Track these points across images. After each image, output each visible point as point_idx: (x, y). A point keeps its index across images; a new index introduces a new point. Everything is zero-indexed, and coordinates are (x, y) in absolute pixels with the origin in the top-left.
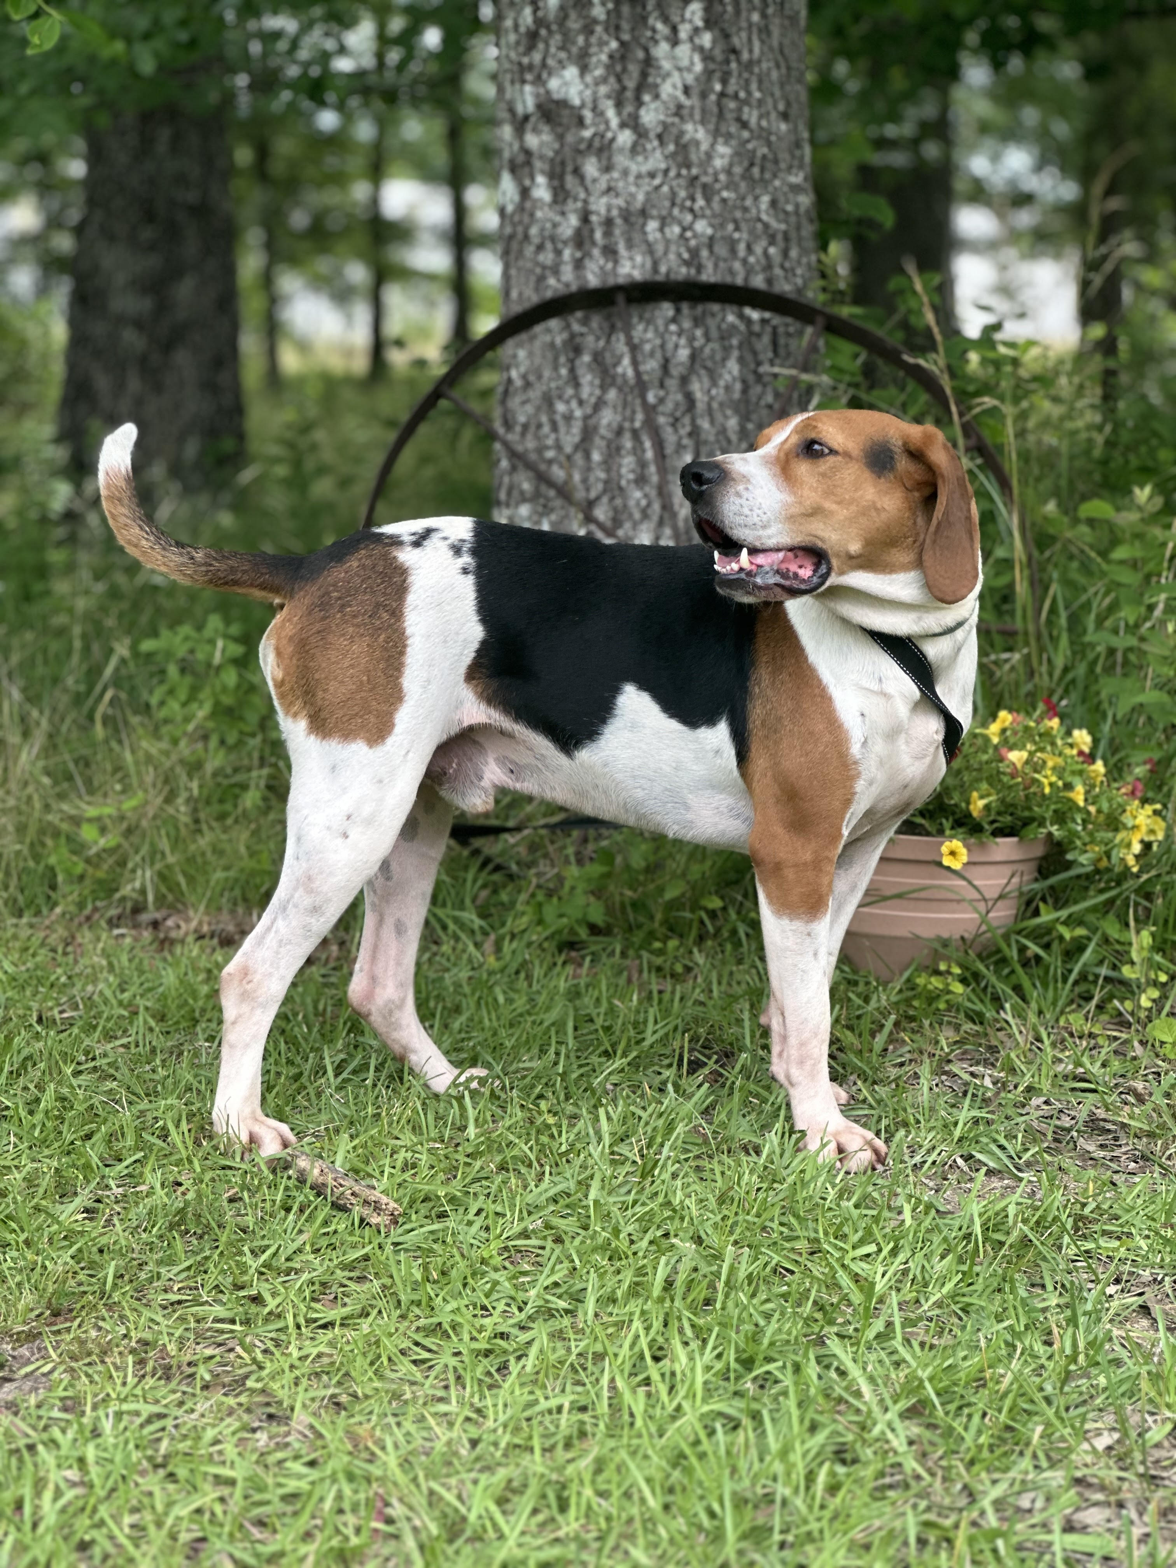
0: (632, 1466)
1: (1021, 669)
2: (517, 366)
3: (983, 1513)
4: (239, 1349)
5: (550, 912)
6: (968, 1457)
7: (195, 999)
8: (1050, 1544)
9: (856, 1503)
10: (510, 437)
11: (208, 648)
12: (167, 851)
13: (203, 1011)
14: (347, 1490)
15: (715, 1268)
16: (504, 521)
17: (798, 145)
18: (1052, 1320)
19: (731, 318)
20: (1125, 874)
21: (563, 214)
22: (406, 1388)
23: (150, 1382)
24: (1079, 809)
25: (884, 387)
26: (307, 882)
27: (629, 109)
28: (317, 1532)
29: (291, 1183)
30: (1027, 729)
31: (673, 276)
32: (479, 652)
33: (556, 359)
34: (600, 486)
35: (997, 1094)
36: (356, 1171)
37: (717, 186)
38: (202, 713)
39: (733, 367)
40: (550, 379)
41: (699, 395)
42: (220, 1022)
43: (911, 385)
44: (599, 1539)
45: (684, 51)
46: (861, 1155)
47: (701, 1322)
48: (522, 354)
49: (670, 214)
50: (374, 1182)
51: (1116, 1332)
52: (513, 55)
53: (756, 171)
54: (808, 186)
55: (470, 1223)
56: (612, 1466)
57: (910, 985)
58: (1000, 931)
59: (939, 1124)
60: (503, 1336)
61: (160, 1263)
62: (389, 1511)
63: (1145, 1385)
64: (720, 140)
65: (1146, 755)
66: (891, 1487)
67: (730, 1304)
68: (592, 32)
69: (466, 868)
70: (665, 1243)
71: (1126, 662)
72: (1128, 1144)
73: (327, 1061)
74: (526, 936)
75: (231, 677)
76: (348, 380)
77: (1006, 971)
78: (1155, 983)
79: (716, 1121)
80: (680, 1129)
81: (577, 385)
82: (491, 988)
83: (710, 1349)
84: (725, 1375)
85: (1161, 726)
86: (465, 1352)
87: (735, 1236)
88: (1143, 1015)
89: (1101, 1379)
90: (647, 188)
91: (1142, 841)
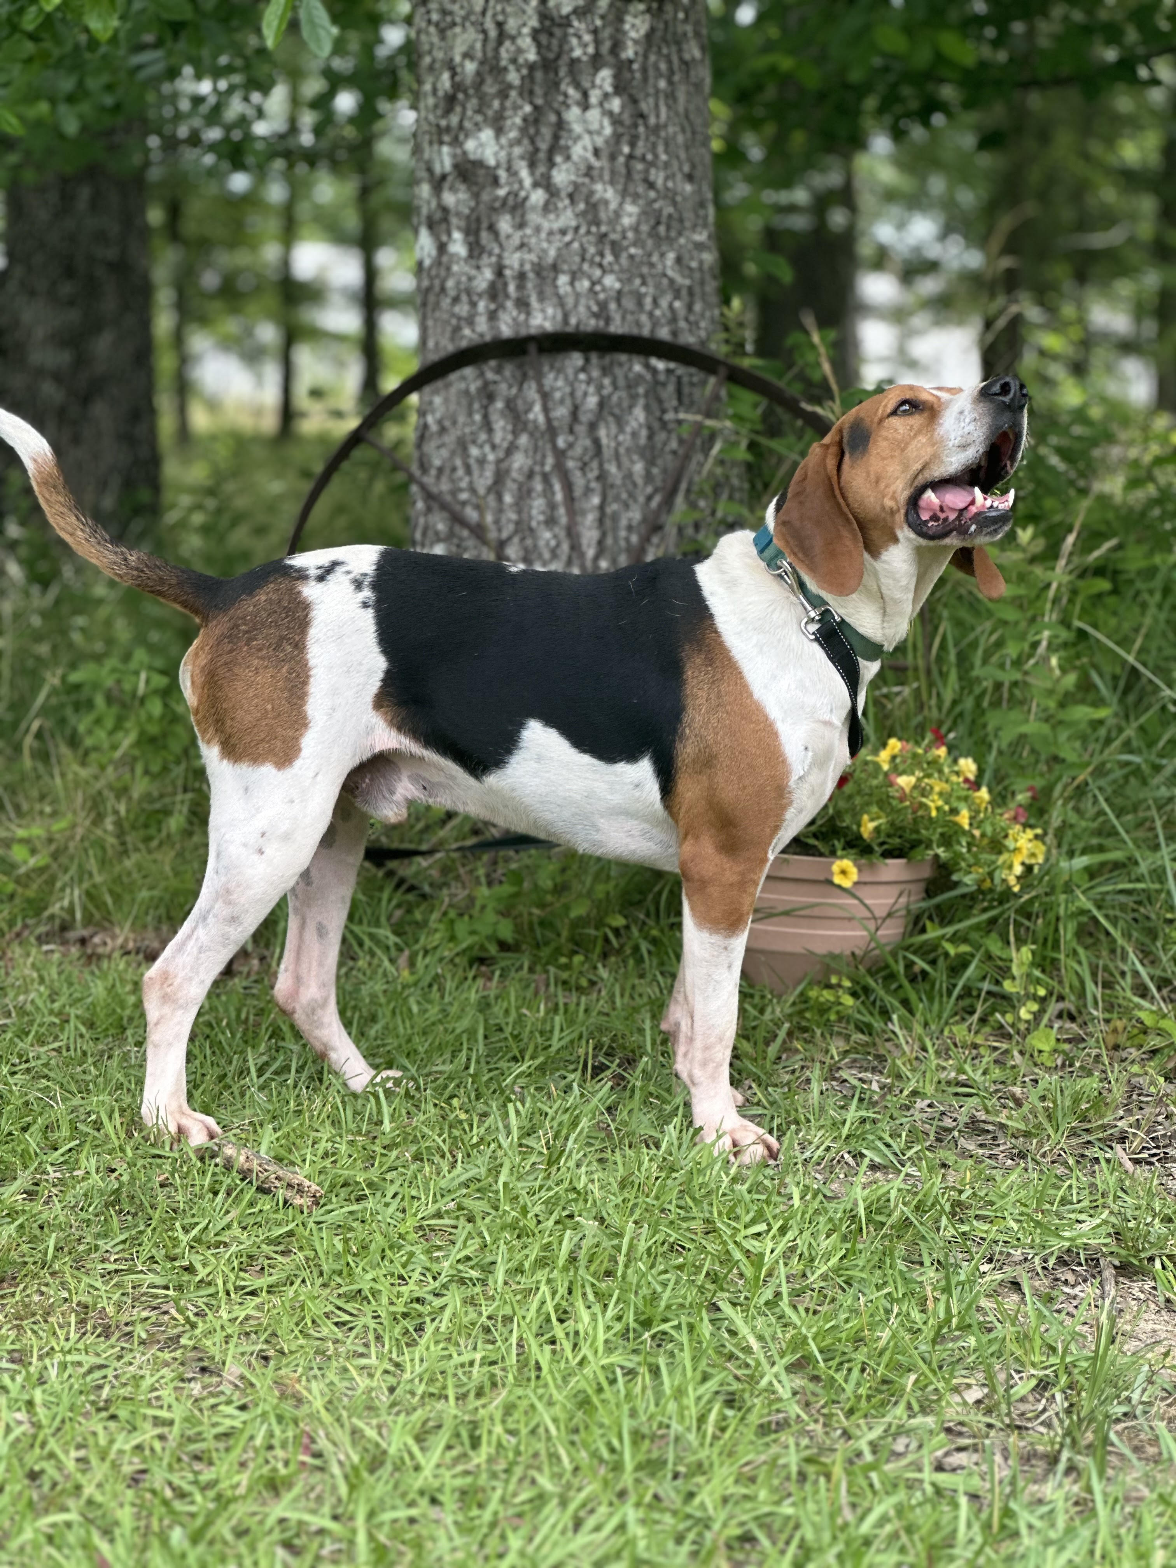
0: (539, 1407)
1: (912, 704)
2: (433, 412)
4: (173, 1312)
5: (461, 928)
6: (848, 1406)
7: (123, 1008)
8: (921, 1480)
9: (742, 1440)
10: (426, 480)
11: (133, 678)
12: (95, 871)
13: (131, 1019)
14: (277, 1431)
15: (616, 1242)
17: (702, 205)
18: (928, 1290)
19: (638, 368)
20: (1007, 895)
21: (478, 268)
22: (330, 1345)
23: (90, 1339)
24: (964, 832)
25: (784, 434)
27: (541, 169)
28: (249, 1463)
29: (218, 1170)
30: (915, 756)
31: (582, 328)
33: (470, 405)
34: (511, 527)
35: (883, 1096)
36: (281, 1159)
37: (625, 243)
38: (127, 741)
39: (639, 414)
40: (465, 425)
41: (604, 441)
43: (808, 432)
44: (506, 1471)
45: (594, 115)
46: (753, 1148)
47: (603, 1287)
48: (438, 400)
49: (580, 269)
50: (297, 1168)
51: (988, 1305)
52: (431, 117)
53: (662, 229)
54: (711, 244)
55: (387, 1205)
56: (522, 1408)
57: (803, 998)
58: (888, 948)
59: (829, 1122)
60: (419, 1301)
61: (97, 1236)
62: (315, 1446)
63: (1012, 1346)
64: (628, 200)
65: (1030, 783)
67: (630, 1273)
68: (507, 97)
69: (381, 889)
70: (571, 1223)
71: (1011, 696)
72: (1006, 1144)
73: (251, 1064)
74: (438, 954)
75: (156, 707)
76: (257, 439)
77: (894, 986)
78: (1035, 998)
79: (619, 1118)
80: (584, 1123)
81: (490, 430)
82: (406, 999)
83: (611, 1312)
84: (625, 1335)
85: (1043, 757)
86: (383, 1315)
87: (635, 1217)
88: (1022, 1027)
89: (972, 1341)
90: (558, 244)
91: (1023, 864)
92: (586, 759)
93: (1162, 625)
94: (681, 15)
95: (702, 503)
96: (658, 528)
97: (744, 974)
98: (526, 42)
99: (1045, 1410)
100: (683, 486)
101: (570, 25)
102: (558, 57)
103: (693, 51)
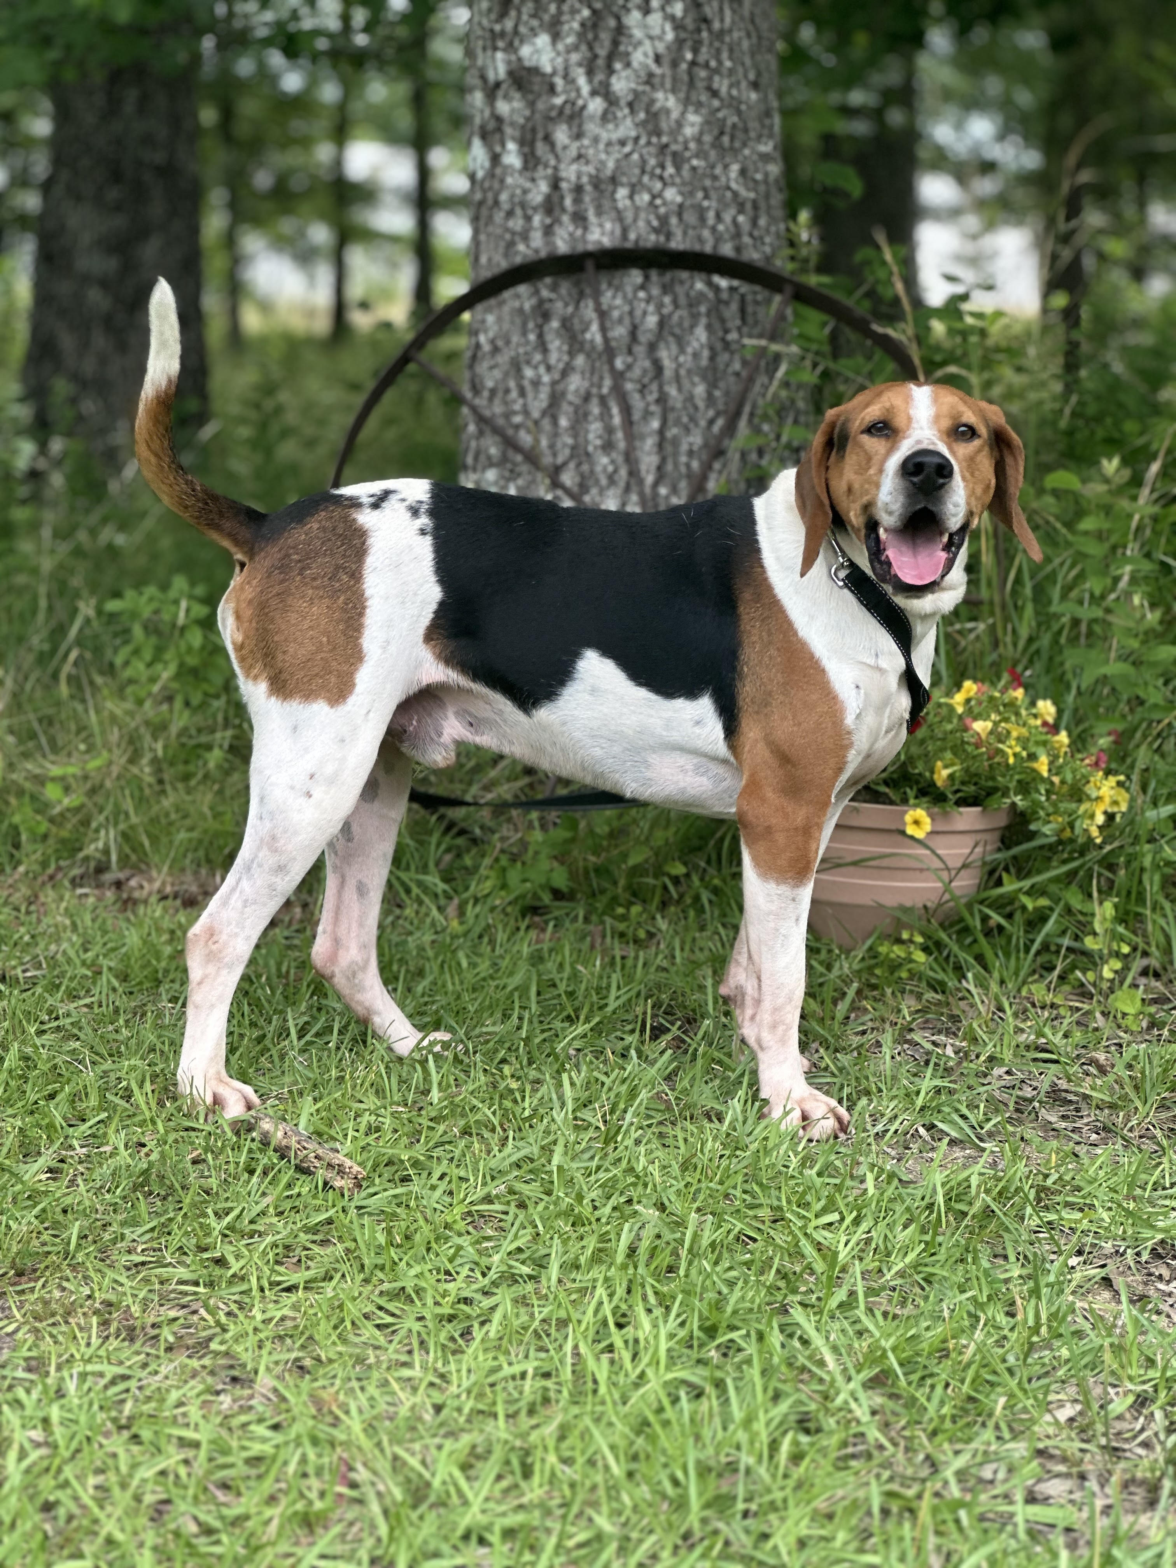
0: (596, 1433)
1: (986, 640)
2: (486, 331)
3: (946, 1483)
4: (202, 1311)
5: (514, 876)
6: (930, 1428)
7: (158, 960)
8: (1012, 1515)
9: (820, 1472)
10: (477, 402)
11: (173, 608)
12: (131, 811)
13: (166, 971)
14: (311, 1455)
15: (678, 1235)
16: (470, 485)
17: (768, 114)
18: (1015, 1290)
19: (699, 286)
20: (1089, 845)
21: (533, 180)
22: (370, 1352)
23: (114, 1343)
24: (1043, 780)
25: (850, 355)
26: (271, 842)
27: (600, 77)
28: (281, 1496)
29: (254, 1146)
30: (991, 699)
31: (642, 244)
32: (436, 612)
33: (524, 324)
34: (567, 452)
35: (959, 1063)
36: (320, 1134)
37: (687, 154)
38: (166, 674)
39: (701, 334)
40: (519, 345)
41: (666, 362)
42: (184, 982)
43: (878, 354)
44: (562, 1506)
45: (655, 19)
47: (665, 1289)
48: (490, 319)
49: (640, 181)
50: (338, 1145)
51: (1079, 1304)
52: (485, 22)
53: (726, 140)
54: (777, 155)
55: (433, 1188)
56: (576, 1432)
57: (872, 953)
58: (963, 901)
59: (901, 1093)
60: (466, 1301)
61: (123, 1224)
62: (353, 1475)
63: (1107, 1356)
64: (691, 109)
65: (1112, 726)
66: (853, 1456)
67: (694, 1272)
69: (431, 832)
70: (628, 1210)
71: (1090, 634)
72: (1089, 1116)
73: (291, 1024)
74: (489, 901)
75: (196, 638)
76: (309, 341)
77: (969, 940)
78: (1117, 955)
79: (679, 1087)
80: (644, 1095)
81: (545, 351)
82: (454, 952)
83: (674, 1317)
84: (688, 1343)
85: (1124, 698)
86: (428, 1316)
87: (698, 1203)
88: (1105, 986)
89: (1064, 1351)
90: (618, 156)
91: (1105, 813)
92: (642, 693)
95: (766, 427)
96: (719, 453)
97: (811, 928)
99: (1142, 1430)
100: (747, 409)
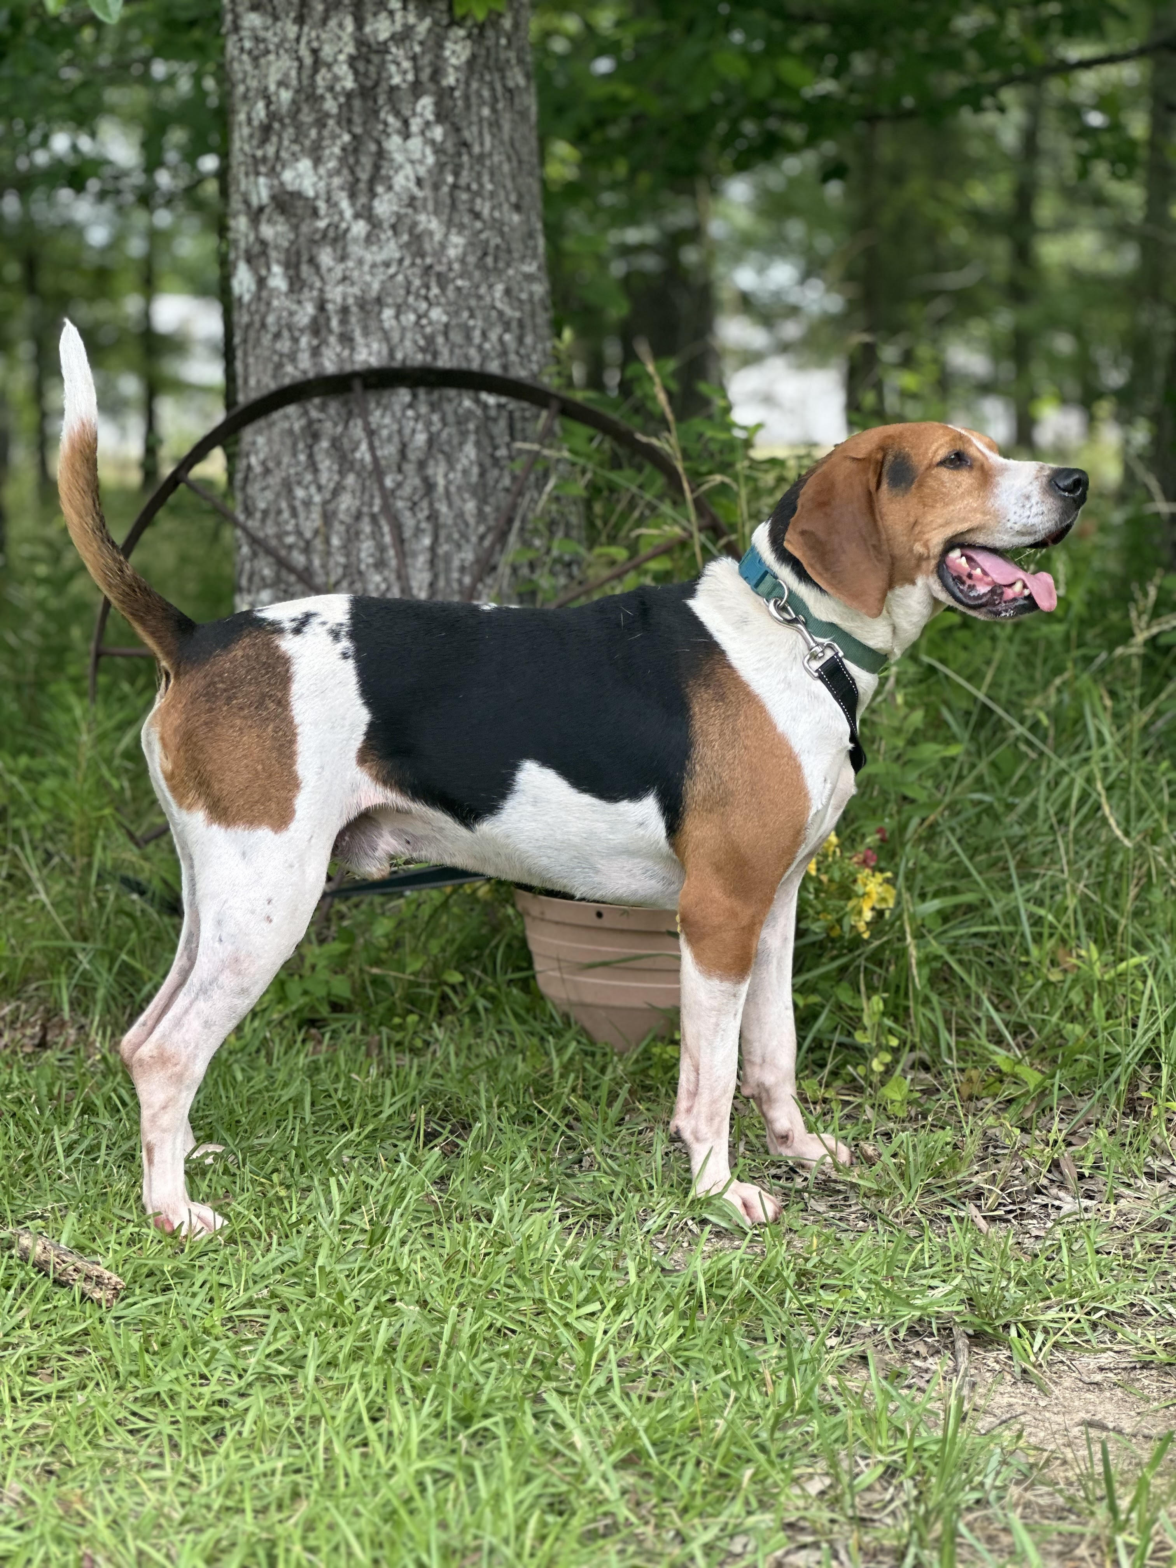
0: (343, 1523)
2: (257, 453)
3: (692, 1557)
5: (291, 988)
6: (681, 1505)
9: (564, 1549)
10: (250, 523)
14: (55, 1552)
15: (437, 1329)
17: (531, 235)
19: (467, 403)
20: (857, 942)
21: (299, 302)
22: (121, 1456)
24: (811, 878)
25: (620, 468)
27: (362, 200)
29: (12, 1262)
31: (409, 363)
33: (294, 445)
34: (340, 571)
36: (82, 1249)
37: (452, 275)
39: (470, 451)
40: (289, 466)
41: (434, 479)
43: (648, 469)
45: (415, 144)
47: (418, 1380)
48: (261, 440)
49: (405, 302)
50: (100, 1259)
51: (833, 1381)
52: (247, 148)
53: (489, 260)
54: (542, 275)
55: (194, 1295)
56: (323, 1525)
57: (647, 1055)
59: (672, 1187)
60: (221, 1403)
64: (454, 231)
65: (879, 824)
66: (600, 1534)
67: (451, 1363)
68: (324, 126)
70: (390, 1308)
72: (857, 1204)
73: (58, 1142)
78: (887, 1048)
80: (411, 1197)
81: (316, 471)
82: (230, 1066)
83: (427, 1409)
84: (442, 1433)
85: (893, 797)
86: (181, 1420)
87: (461, 1299)
88: (875, 1079)
89: (814, 1427)
90: (382, 277)
91: (873, 909)
93: (1013, 658)
94: (503, 41)
95: (537, 542)
96: (490, 568)
98: (342, 69)
99: (892, 1500)
100: (517, 525)
101: (387, 52)
102: (377, 84)
103: (516, 77)
